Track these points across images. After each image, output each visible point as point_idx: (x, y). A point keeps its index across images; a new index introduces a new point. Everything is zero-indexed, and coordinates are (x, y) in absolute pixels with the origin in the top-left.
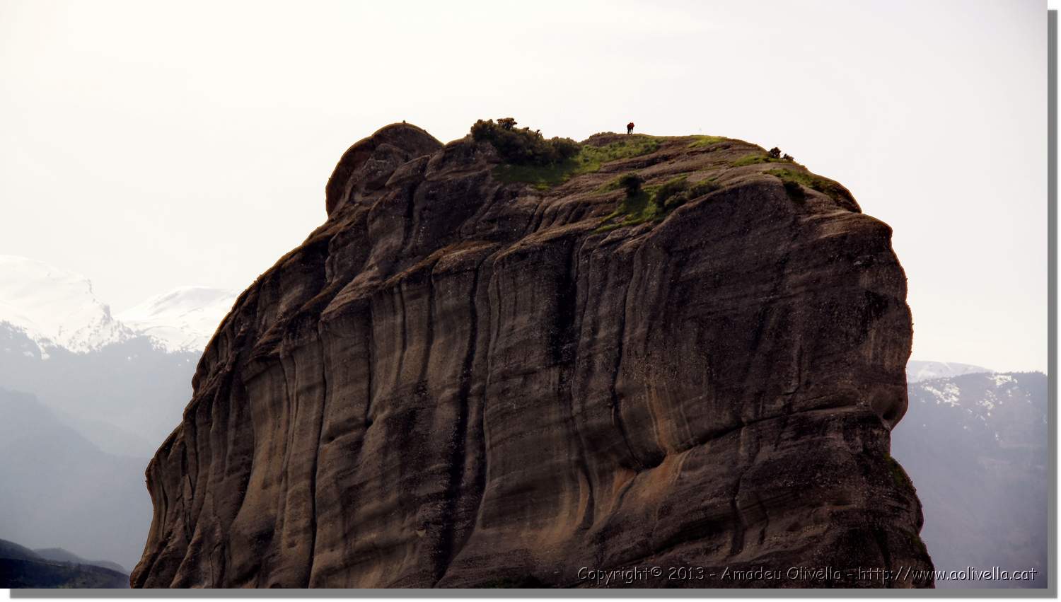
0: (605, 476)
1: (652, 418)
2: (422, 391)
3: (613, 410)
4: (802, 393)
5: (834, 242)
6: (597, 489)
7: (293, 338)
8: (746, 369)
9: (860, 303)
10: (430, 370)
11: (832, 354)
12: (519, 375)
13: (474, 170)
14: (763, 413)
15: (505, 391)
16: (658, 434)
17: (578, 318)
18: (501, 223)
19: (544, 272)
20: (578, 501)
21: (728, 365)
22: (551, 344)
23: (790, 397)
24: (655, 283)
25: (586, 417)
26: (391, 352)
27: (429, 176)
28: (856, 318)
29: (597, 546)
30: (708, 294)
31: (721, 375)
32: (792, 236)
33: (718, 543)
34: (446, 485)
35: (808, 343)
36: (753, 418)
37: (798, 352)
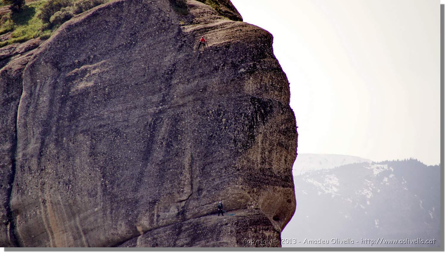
1: (49, 233)
3: (8, 227)
4: (194, 199)
5: (218, 51)
8: (140, 180)
9: (246, 109)
11: (222, 160)
14: (157, 221)
21: (122, 176)
23: (183, 204)
24: (45, 98)
28: (243, 124)
30: (98, 107)
31: (115, 187)
32: (178, 46)
35: (198, 151)
36: (148, 227)
37: (189, 160)
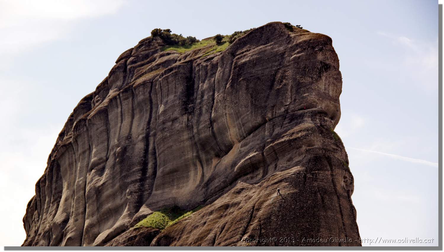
0: (208, 161)
1: (228, 128)
2: (129, 139)
3: (211, 129)
4: (292, 104)
5: (306, 42)
6: (205, 168)
7: (76, 131)
8: (268, 97)
9: (318, 66)
10: (133, 130)
11: (306, 86)
12: (170, 121)
13: (152, 49)
14: (275, 115)
15: (164, 129)
16: (230, 135)
17: (195, 93)
18: (163, 65)
19: (180, 75)
20: (197, 174)
21: (260, 96)
22: (184, 105)
23: (287, 106)
24: (227, 69)
25: (199, 134)
26: (116, 125)
27: (133, 54)
28: (316, 71)
29: (205, 189)
30: (250, 69)
31: (257, 102)
32: (287, 42)
33: (257, 174)
34: (140, 176)
35: (295, 83)
36: (271, 117)
37: (291, 87)
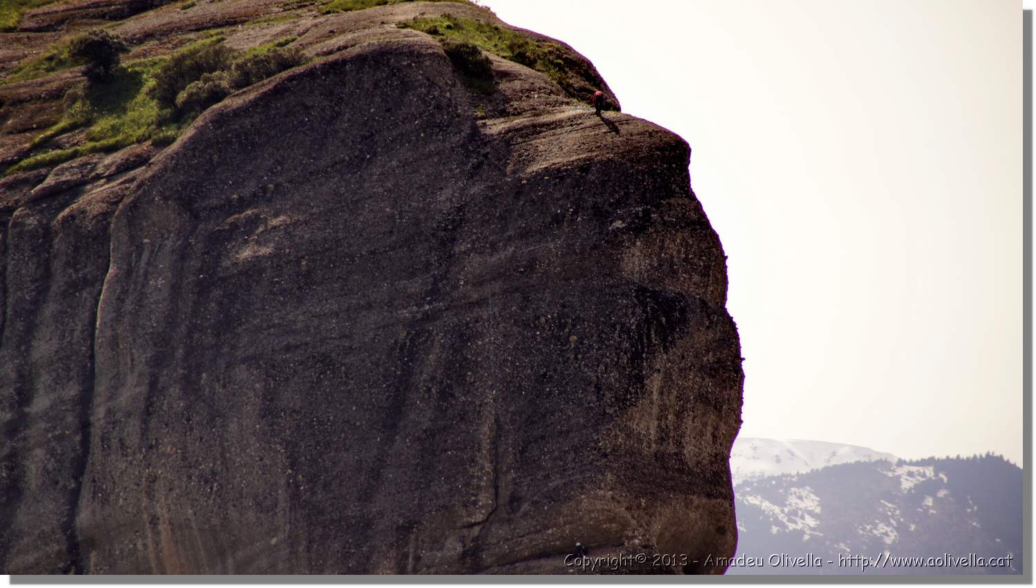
4: (501, 521)
5: (562, 178)
8: (376, 474)
9: (626, 314)
21: (335, 464)
24: (160, 282)
28: (618, 348)
31: (319, 489)
32: (469, 167)
35: (512, 409)
37: (491, 429)
